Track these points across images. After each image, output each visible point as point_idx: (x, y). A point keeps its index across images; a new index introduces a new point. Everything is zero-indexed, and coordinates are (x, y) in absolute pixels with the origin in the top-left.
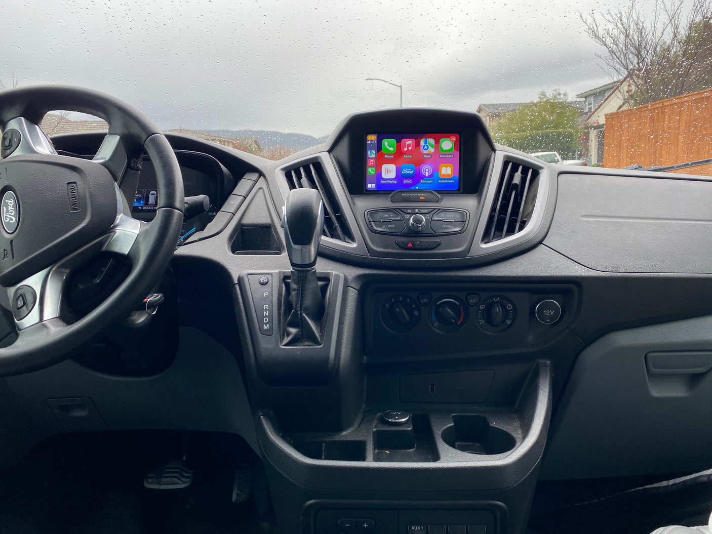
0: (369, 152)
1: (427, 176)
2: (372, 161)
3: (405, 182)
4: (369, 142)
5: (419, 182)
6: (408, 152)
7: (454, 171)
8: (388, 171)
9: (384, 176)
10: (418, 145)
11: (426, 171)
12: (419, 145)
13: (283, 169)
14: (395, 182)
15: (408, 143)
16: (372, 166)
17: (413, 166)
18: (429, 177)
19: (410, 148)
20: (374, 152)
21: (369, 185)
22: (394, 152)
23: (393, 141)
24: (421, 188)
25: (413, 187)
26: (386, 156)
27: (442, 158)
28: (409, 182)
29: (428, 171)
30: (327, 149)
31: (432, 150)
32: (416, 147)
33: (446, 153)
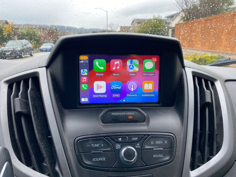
0: (82, 71)
1: (132, 91)
2: (85, 78)
3: (114, 96)
4: (82, 62)
5: (125, 96)
6: (116, 71)
7: (154, 87)
8: (99, 87)
9: (96, 91)
10: (124, 65)
11: (131, 87)
12: (126, 65)
13: (6, 82)
14: (106, 96)
15: (116, 63)
16: (84, 83)
17: (121, 82)
18: (134, 91)
19: (118, 68)
20: (86, 70)
21: (82, 99)
22: (104, 71)
23: (103, 61)
24: (128, 100)
25: (121, 100)
26: (97, 74)
27: (145, 76)
28: (118, 96)
29: (134, 87)
30: (45, 65)
31: (136, 69)
32: (123, 67)
33: (148, 72)
